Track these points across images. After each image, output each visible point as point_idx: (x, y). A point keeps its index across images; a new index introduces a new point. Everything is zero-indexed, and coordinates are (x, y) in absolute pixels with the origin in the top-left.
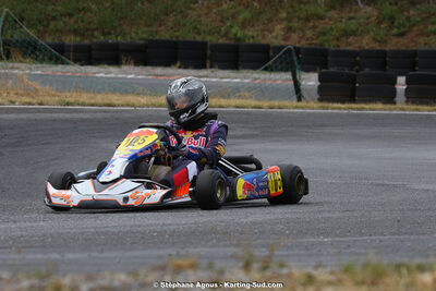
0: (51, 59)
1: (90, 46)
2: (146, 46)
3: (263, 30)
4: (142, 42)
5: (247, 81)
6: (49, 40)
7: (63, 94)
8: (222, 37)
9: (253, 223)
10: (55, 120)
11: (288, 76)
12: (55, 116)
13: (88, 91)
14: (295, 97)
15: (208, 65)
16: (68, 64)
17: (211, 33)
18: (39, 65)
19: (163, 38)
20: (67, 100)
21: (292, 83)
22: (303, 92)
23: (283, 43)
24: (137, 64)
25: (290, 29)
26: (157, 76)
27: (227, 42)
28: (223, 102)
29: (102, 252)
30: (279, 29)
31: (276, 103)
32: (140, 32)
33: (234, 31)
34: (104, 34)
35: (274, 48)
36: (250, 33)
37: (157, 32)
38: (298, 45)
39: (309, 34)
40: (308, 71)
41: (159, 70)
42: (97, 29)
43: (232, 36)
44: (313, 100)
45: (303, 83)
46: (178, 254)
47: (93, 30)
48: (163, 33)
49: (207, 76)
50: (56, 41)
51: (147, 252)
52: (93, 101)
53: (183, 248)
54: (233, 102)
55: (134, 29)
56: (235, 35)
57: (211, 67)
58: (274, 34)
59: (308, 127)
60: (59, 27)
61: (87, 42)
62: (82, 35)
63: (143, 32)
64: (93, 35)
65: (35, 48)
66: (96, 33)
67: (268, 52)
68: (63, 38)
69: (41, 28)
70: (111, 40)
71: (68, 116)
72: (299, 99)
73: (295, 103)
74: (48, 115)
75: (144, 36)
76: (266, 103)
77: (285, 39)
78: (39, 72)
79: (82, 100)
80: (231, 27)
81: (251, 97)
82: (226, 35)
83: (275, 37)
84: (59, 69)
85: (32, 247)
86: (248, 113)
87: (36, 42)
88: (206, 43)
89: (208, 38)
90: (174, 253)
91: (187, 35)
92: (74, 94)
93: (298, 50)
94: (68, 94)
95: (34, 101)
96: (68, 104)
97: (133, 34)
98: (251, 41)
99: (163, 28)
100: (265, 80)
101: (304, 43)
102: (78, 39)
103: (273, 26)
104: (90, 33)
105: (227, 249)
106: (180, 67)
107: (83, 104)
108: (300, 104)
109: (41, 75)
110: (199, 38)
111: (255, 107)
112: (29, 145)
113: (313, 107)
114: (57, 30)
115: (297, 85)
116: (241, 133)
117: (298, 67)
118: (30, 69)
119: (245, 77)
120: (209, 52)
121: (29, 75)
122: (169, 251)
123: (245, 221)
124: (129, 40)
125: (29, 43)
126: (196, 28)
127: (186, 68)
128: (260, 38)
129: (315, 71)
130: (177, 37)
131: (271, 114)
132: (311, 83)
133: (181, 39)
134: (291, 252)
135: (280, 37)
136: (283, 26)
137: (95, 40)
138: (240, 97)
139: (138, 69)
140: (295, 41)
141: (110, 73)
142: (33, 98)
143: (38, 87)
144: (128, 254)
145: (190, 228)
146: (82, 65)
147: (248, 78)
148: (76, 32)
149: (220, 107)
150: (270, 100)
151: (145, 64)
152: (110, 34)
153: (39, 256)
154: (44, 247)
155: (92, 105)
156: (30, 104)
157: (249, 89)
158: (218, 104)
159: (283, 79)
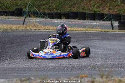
0: (42, 17)
1: (53, 13)
2: (69, 13)
3: (102, 9)
4: (68, 12)
5: (97, 24)
6: (41, 11)
7: (45, 27)
8: (91, 11)
9: (101, 64)
10: (43, 34)
11: (110, 22)
12: (43, 33)
13: (52, 26)
14: (112, 28)
15: (86, 19)
16: (46, 18)
17: (87, 10)
18: (38, 19)
19: (74, 11)
20: (46, 29)
21: (111, 24)
22: (114, 27)
23: (108, 13)
24: (66, 18)
25: (110, 9)
26: (72, 22)
27: (92, 12)
28: (91, 29)
29: (58, 72)
30: (107, 9)
31: (106, 30)
32: (67, 9)
33: (94, 9)
34: (57, 10)
35: (106, 14)
36: (99, 10)
37: (72, 10)
38: (112, 14)
39: (116, 10)
40: (115, 21)
41: (72, 20)
42: (55, 9)
43: (93, 11)
44: (117, 29)
45: (114, 24)
46: (80, 73)
47: (54, 9)
48: (74, 10)
49: (86, 22)
50: (43, 12)
51: (72, 72)
52: (54, 29)
53: (82, 71)
54: (94, 29)
55: (65, 9)
56: (94, 10)
57: (87, 19)
58: (106, 10)
59: (115, 37)
60: (44, 8)
61: (52, 12)
62: (51, 10)
63: (68, 10)
64: (54, 10)
65: (37, 14)
66: (55, 10)
67: (104, 15)
68: (45, 11)
69: (39, 8)
70: (59, 11)
71: (47, 33)
72: (113, 29)
73: (112, 30)
74: (41, 33)
75: (68, 11)
76: (103, 30)
77: (109, 12)
78: (38, 21)
79: (50, 29)
80: (93, 8)
81: (99, 28)
82: (92, 10)
83: (106, 11)
84: (44, 19)
85: (38, 70)
86: (98, 33)
87: (38, 12)
88: (86, 13)
89: (87, 11)
90: (79, 73)
91: (80, 10)
92: (49, 27)
93: (112, 15)
94: (47, 27)
95: (37, 29)
96: (47, 30)
97: (65, 10)
98: (99, 12)
99: (73, 8)
100: (103, 23)
101: (114, 13)
102: (49, 11)
103: (105, 8)
104: (53, 9)
105: (95, 72)
106: (78, 20)
107: (51, 30)
108: (113, 30)
109: (39, 21)
110: (84, 11)
111: (100, 31)
112: (36, 41)
113: (117, 31)
114: (43, 9)
115: (112, 25)
116: (96, 39)
117: (113, 20)
118: (36, 20)
119: (97, 23)
120: (87, 15)
121: (36, 21)
122: (78, 72)
123: (98, 64)
124: (64, 12)
125: (36, 12)
126: (83, 8)
127: (80, 20)
128: (101, 11)
129: (117, 21)
130: (78, 11)
131: (105, 33)
132: (116, 24)
133: (79, 11)
134: (113, 73)
135: (107, 11)
136: (108, 8)
137: (54, 12)
138: (96, 28)
139: (66, 20)
140: (111, 12)
141: (59, 21)
142: (37, 28)
143: (38, 25)
144: (66, 73)
145: (83, 65)
146: (50, 19)
147: (98, 23)
148: (49, 9)
149: (90, 31)
150: (105, 29)
151: (69, 18)
152: (58, 10)
153: (41, 73)
154: (41, 70)
155: (54, 30)
156: (36, 29)
157: (98, 26)
158: (90, 30)
159: (108, 23)
